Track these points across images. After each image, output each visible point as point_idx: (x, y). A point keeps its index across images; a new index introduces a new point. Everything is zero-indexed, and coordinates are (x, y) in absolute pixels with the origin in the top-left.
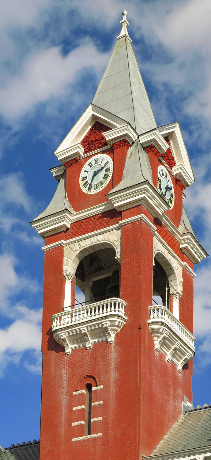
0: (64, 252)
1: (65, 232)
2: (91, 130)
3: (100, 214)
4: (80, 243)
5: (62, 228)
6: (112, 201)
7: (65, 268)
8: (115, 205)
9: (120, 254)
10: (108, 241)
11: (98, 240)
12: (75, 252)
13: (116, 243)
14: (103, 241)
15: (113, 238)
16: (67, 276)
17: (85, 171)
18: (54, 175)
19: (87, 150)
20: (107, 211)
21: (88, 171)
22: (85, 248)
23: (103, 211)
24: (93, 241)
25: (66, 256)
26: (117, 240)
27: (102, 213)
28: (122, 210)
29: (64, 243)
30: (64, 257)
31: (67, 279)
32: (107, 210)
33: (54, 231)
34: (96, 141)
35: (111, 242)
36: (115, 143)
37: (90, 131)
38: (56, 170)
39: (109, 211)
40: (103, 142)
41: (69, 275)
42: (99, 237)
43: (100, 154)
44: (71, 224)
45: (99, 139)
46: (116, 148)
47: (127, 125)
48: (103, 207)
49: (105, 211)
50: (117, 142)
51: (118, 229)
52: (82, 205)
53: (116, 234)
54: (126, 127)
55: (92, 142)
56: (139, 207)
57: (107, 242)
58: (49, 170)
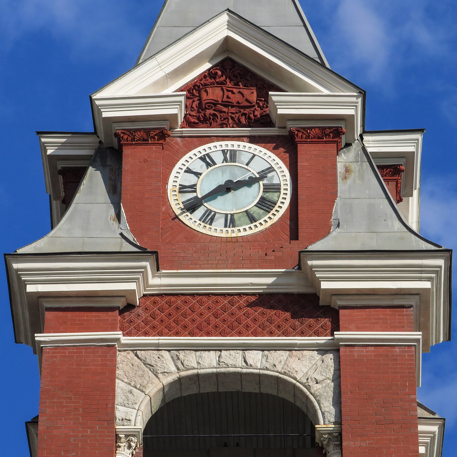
0: (119, 365)
1: (122, 312)
2: (210, 74)
3: (253, 294)
4: (182, 355)
5: (117, 299)
6: (317, 271)
7: (120, 412)
8: (325, 285)
9: (333, 420)
10: (285, 374)
11: (250, 361)
12: (160, 376)
13: (316, 388)
14: (267, 369)
15: (305, 370)
16: (127, 436)
17: (188, 171)
18: (49, 152)
19: (196, 121)
20: (278, 294)
21: (200, 174)
22: (198, 375)
23: (265, 291)
24: (230, 362)
25: (126, 380)
26: (319, 378)
27: (260, 294)
28: (341, 303)
29: (123, 342)
30: (117, 381)
31: (123, 444)
32: (281, 291)
33: (83, 299)
34: (226, 106)
35: (298, 379)
36: (304, 128)
37: (203, 76)
38: (63, 140)
39: (286, 295)
40: (255, 116)
41: (134, 436)
42: (252, 356)
43: (243, 141)
44: (144, 295)
45: (238, 102)
46: (306, 142)
47: (355, 94)
48: (270, 280)
49: (271, 291)
50: (310, 128)
51: (322, 350)
52: (182, 255)
53: (314, 362)
54: (354, 99)
55: (215, 105)
56: (403, 311)
57: (281, 376)
58: (38, 133)
